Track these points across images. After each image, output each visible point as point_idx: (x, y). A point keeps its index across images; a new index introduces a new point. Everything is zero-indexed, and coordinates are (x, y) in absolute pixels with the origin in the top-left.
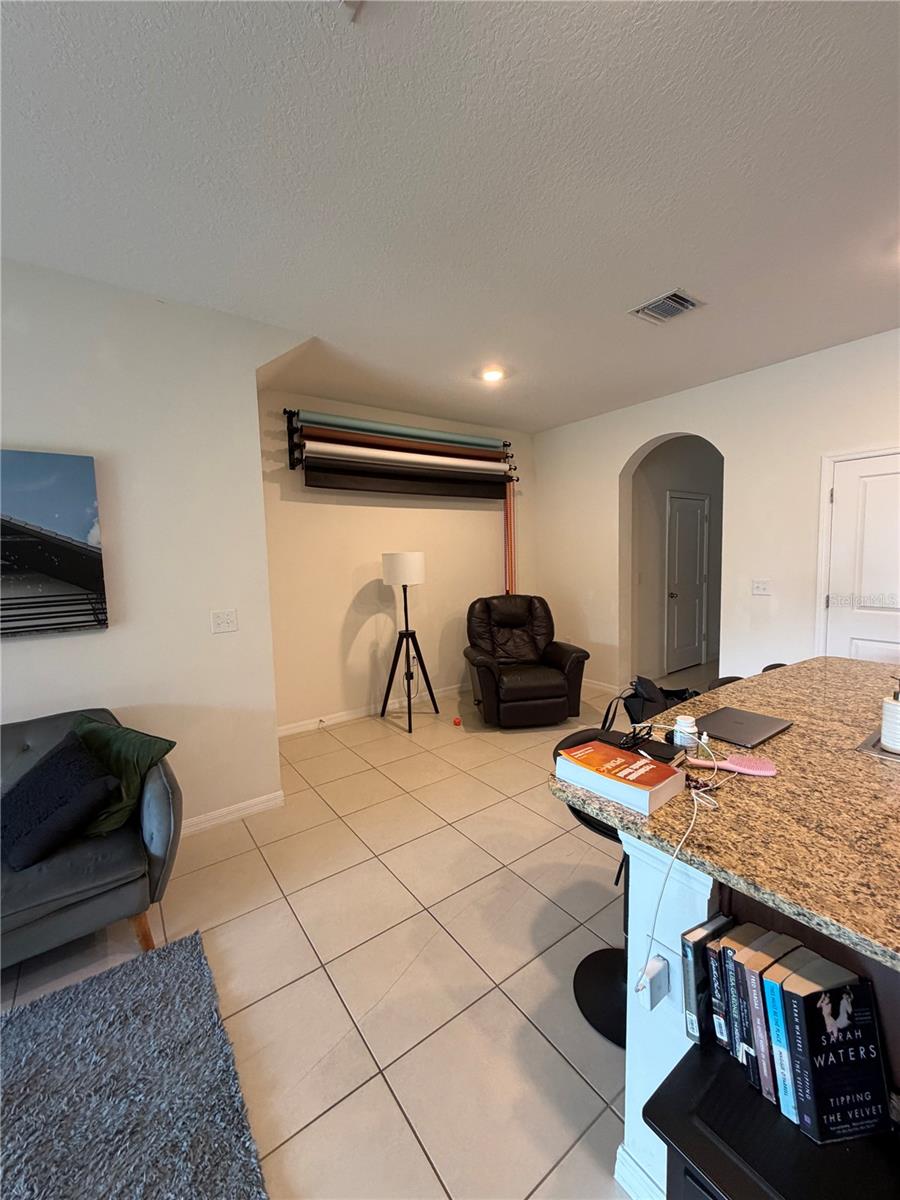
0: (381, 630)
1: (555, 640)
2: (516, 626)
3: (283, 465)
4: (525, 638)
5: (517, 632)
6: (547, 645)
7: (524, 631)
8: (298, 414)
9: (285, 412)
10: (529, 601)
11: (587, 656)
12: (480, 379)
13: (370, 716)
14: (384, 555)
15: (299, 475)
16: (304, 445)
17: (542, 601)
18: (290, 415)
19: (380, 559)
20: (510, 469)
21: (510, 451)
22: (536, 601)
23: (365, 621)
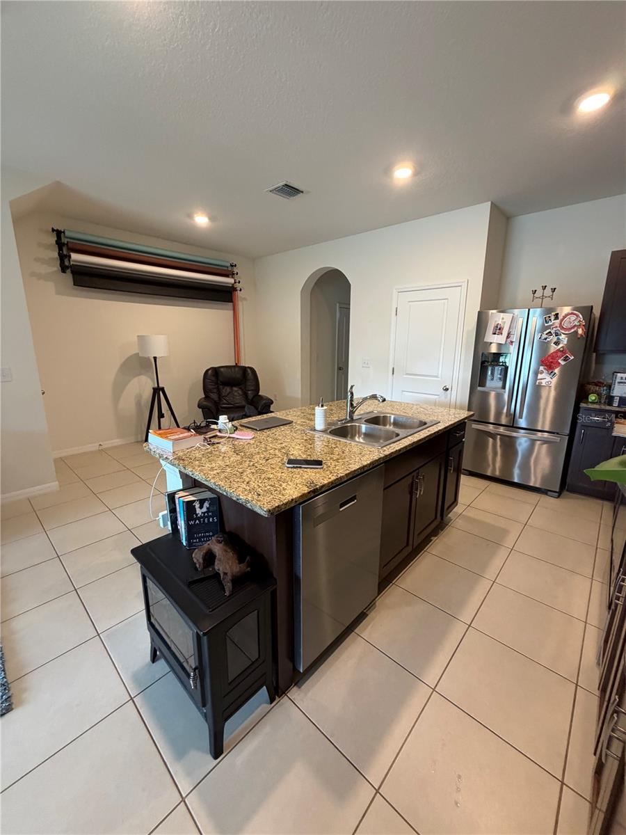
0: (142, 386)
1: (260, 394)
2: (235, 386)
3: (55, 269)
4: (240, 392)
5: (235, 389)
6: (254, 397)
7: (240, 388)
8: (64, 232)
9: (53, 230)
10: (244, 369)
11: (272, 402)
12: (194, 220)
13: (137, 442)
14: (138, 336)
15: (68, 277)
16: (70, 257)
17: (252, 369)
18: (59, 233)
19: (136, 339)
20: (235, 282)
21: (235, 270)
22: (249, 370)
23: (129, 381)
